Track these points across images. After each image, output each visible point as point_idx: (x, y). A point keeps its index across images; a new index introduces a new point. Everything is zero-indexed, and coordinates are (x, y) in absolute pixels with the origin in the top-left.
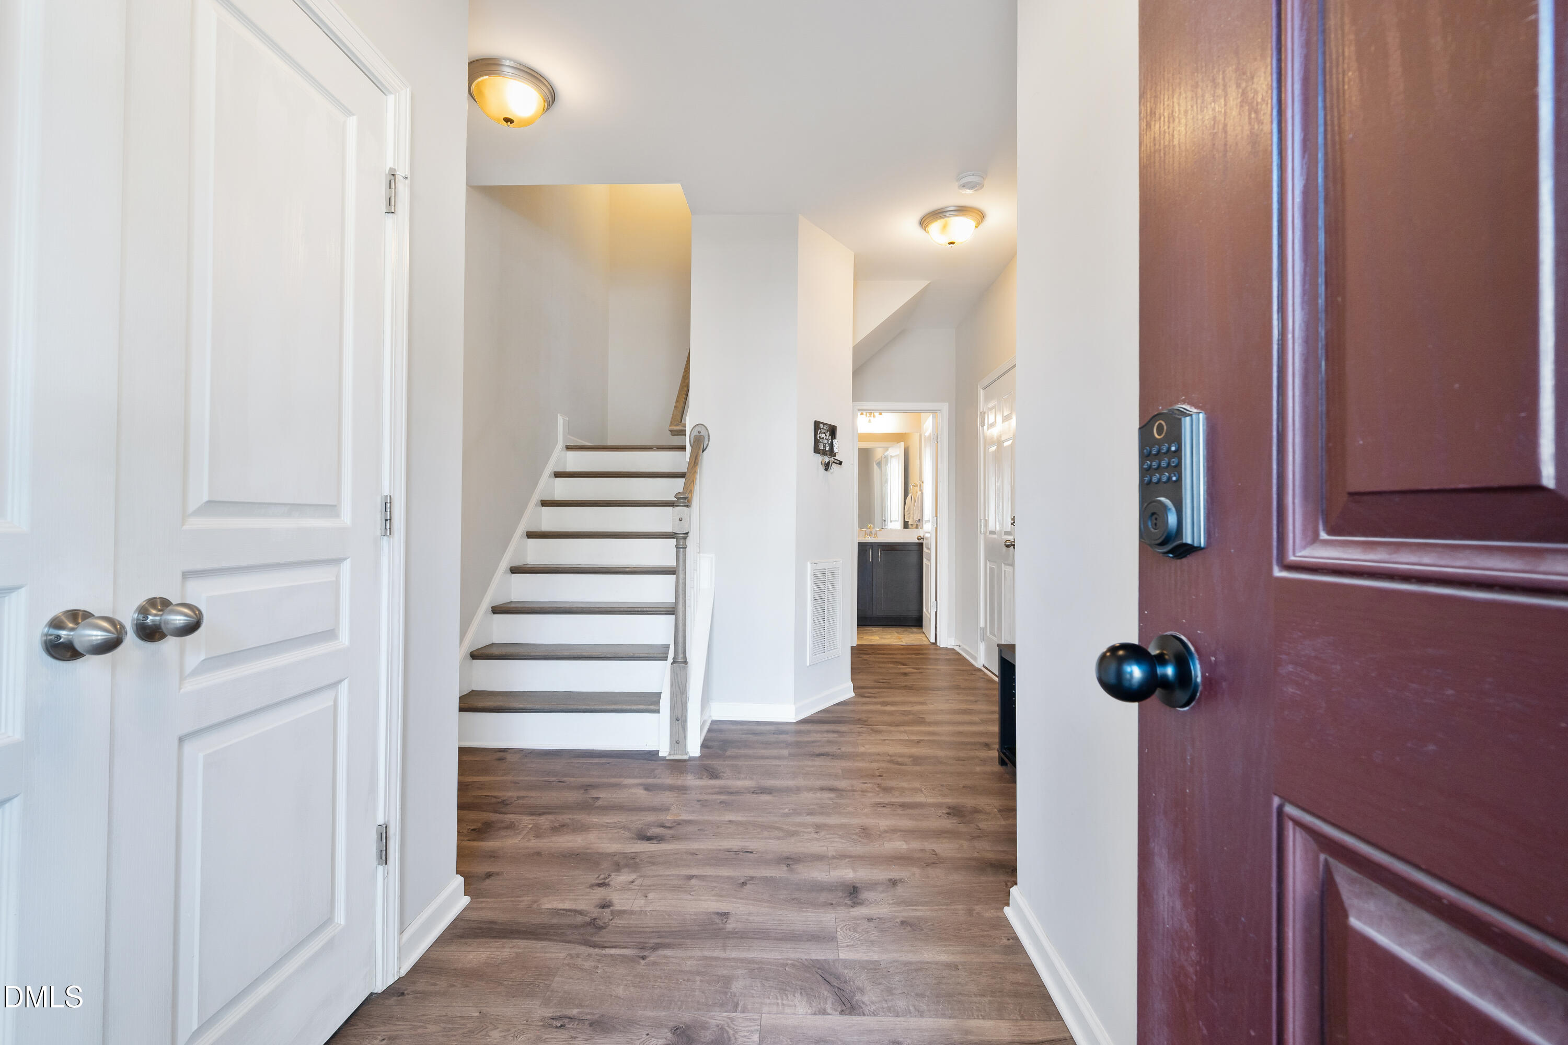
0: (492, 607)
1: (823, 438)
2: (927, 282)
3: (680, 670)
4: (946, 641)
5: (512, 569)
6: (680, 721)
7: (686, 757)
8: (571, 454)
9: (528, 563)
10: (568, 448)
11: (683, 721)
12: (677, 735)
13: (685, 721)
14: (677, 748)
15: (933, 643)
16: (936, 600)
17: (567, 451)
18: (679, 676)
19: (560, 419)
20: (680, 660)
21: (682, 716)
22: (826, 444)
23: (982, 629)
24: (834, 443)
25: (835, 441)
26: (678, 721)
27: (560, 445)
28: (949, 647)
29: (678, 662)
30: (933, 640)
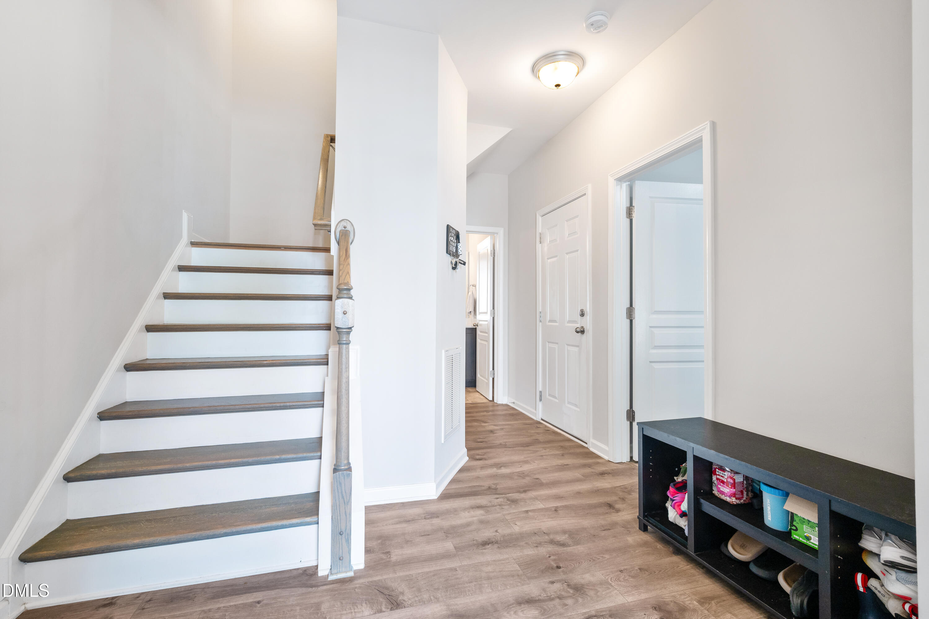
0: (98, 414)
1: (452, 241)
2: (510, 130)
3: (344, 478)
4: (502, 398)
5: (127, 366)
6: (343, 535)
7: (351, 574)
8: (196, 251)
9: (148, 358)
10: (194, 244)
11: (348, 534)
12: (341, 551)
13: (349, 535)
14: (341, 564)
15: (490, 401)
16: (493, 369)
17: (192, 247)
18: (343, 485)
19: (185, 216)
20: (343, 468)
21: (346, 530)
22: (453, 246)
23: (541, 392)
24: (459, 247)
25: (460, 245)
26: (341, 535)
27: (185, 240)
28: (504, 403)
29: (341, 470)
30: (491, 399)
